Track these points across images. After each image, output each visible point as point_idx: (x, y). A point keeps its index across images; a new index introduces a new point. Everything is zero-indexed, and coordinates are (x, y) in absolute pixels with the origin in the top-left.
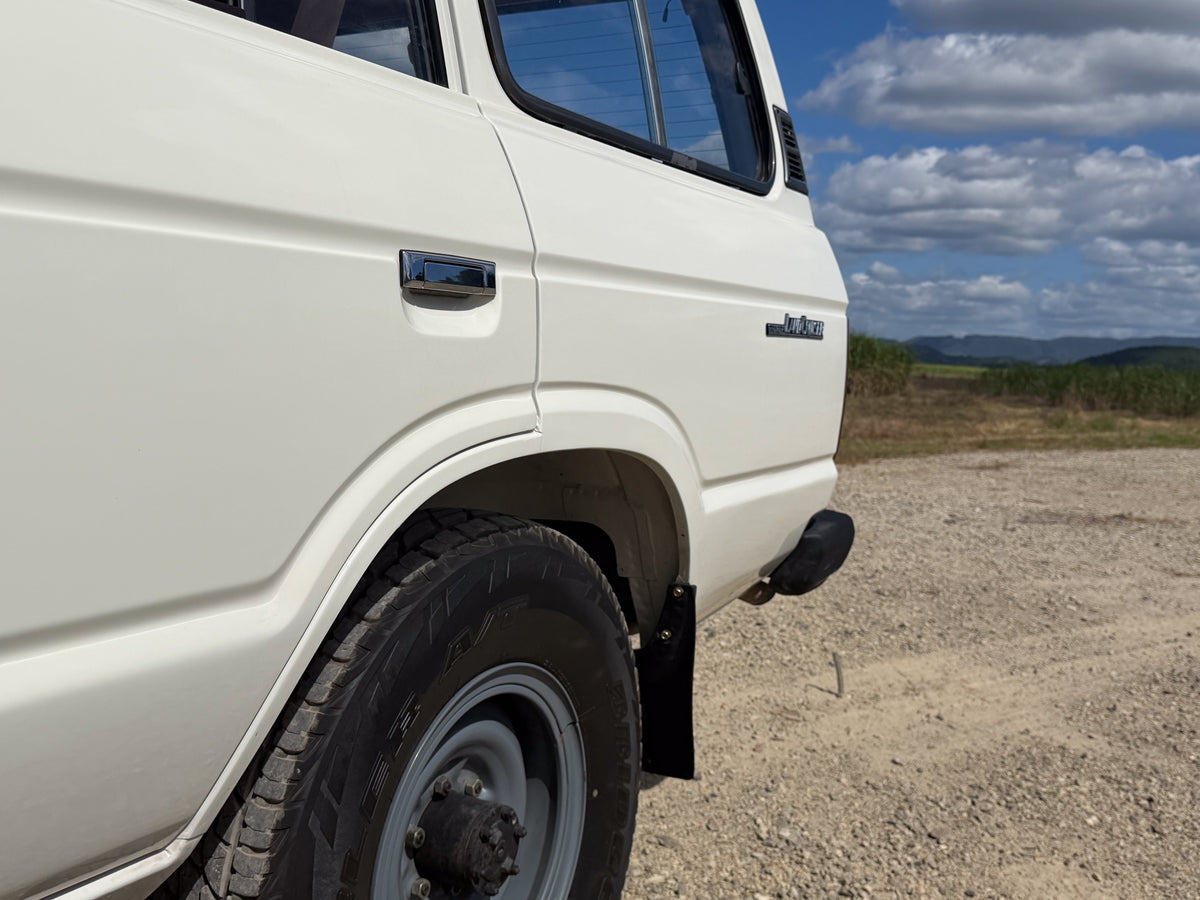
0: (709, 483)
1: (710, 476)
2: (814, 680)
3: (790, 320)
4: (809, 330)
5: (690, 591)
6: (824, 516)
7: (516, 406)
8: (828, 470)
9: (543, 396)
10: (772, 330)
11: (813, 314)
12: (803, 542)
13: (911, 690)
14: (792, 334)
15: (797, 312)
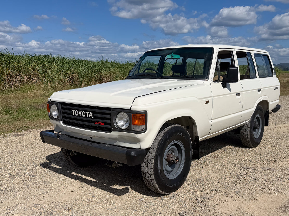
0: (270, 102)
1: (270, 101)
2: (272, 126)
3: (276, 88)
4: (277, 88)
5: (269, 110)
6: (278, 105)
7: (261, 97)
8: (278, 101)
9: (262, 97)
10: (275, 89)
11: (277, 87)
12: (276, 107)
13: (285, 127)
14: (276, 89)
15: (276, 87)
